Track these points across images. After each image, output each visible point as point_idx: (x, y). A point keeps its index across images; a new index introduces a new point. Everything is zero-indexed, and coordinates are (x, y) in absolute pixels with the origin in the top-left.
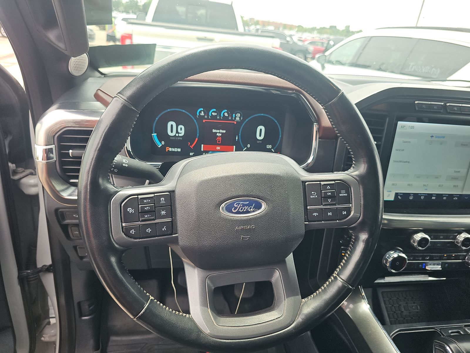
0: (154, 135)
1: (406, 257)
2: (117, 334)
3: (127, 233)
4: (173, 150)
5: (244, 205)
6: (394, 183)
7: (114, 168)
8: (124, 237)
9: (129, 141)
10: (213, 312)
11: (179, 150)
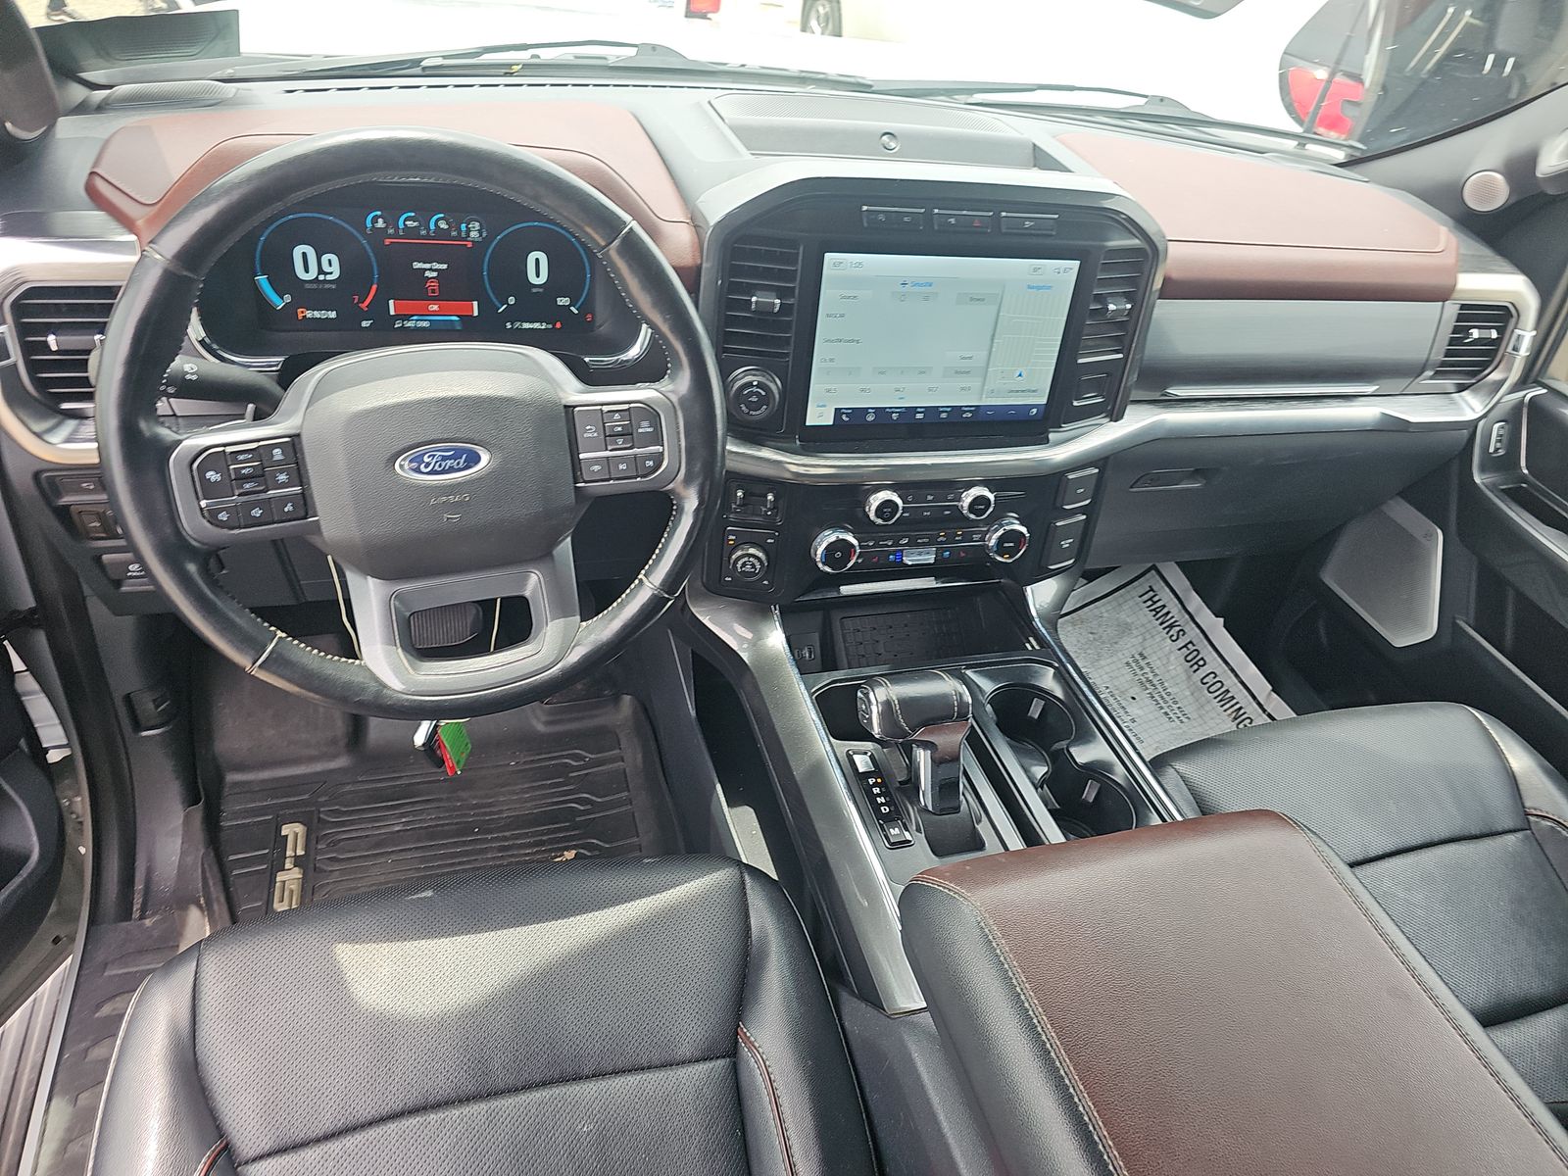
0: (262, 279)
1: (855, 542)
2: (241, 767)
3: (213, 520)
4: (317, 314)
5: (444, 458)
6: (828, 387)
7: (167, 385)
8: (205, 527)
9: (195, 317)
10: (407, 655)
11: (333, 315)
